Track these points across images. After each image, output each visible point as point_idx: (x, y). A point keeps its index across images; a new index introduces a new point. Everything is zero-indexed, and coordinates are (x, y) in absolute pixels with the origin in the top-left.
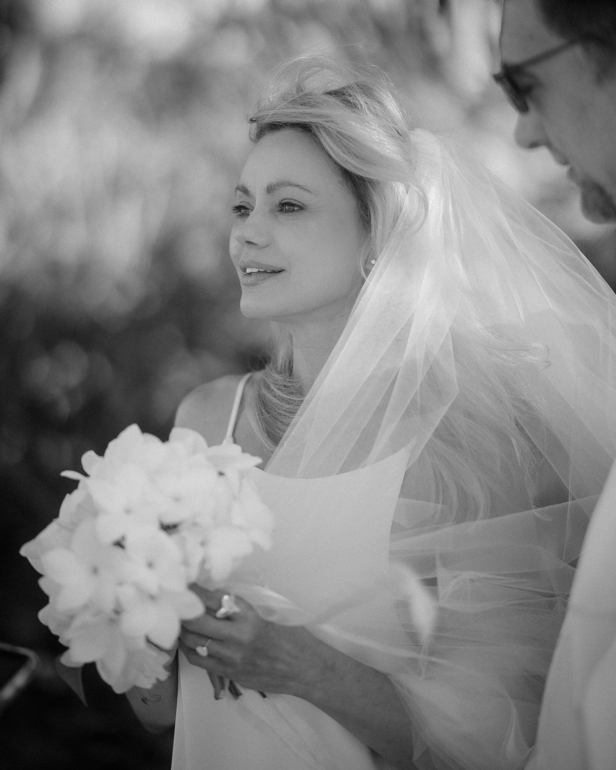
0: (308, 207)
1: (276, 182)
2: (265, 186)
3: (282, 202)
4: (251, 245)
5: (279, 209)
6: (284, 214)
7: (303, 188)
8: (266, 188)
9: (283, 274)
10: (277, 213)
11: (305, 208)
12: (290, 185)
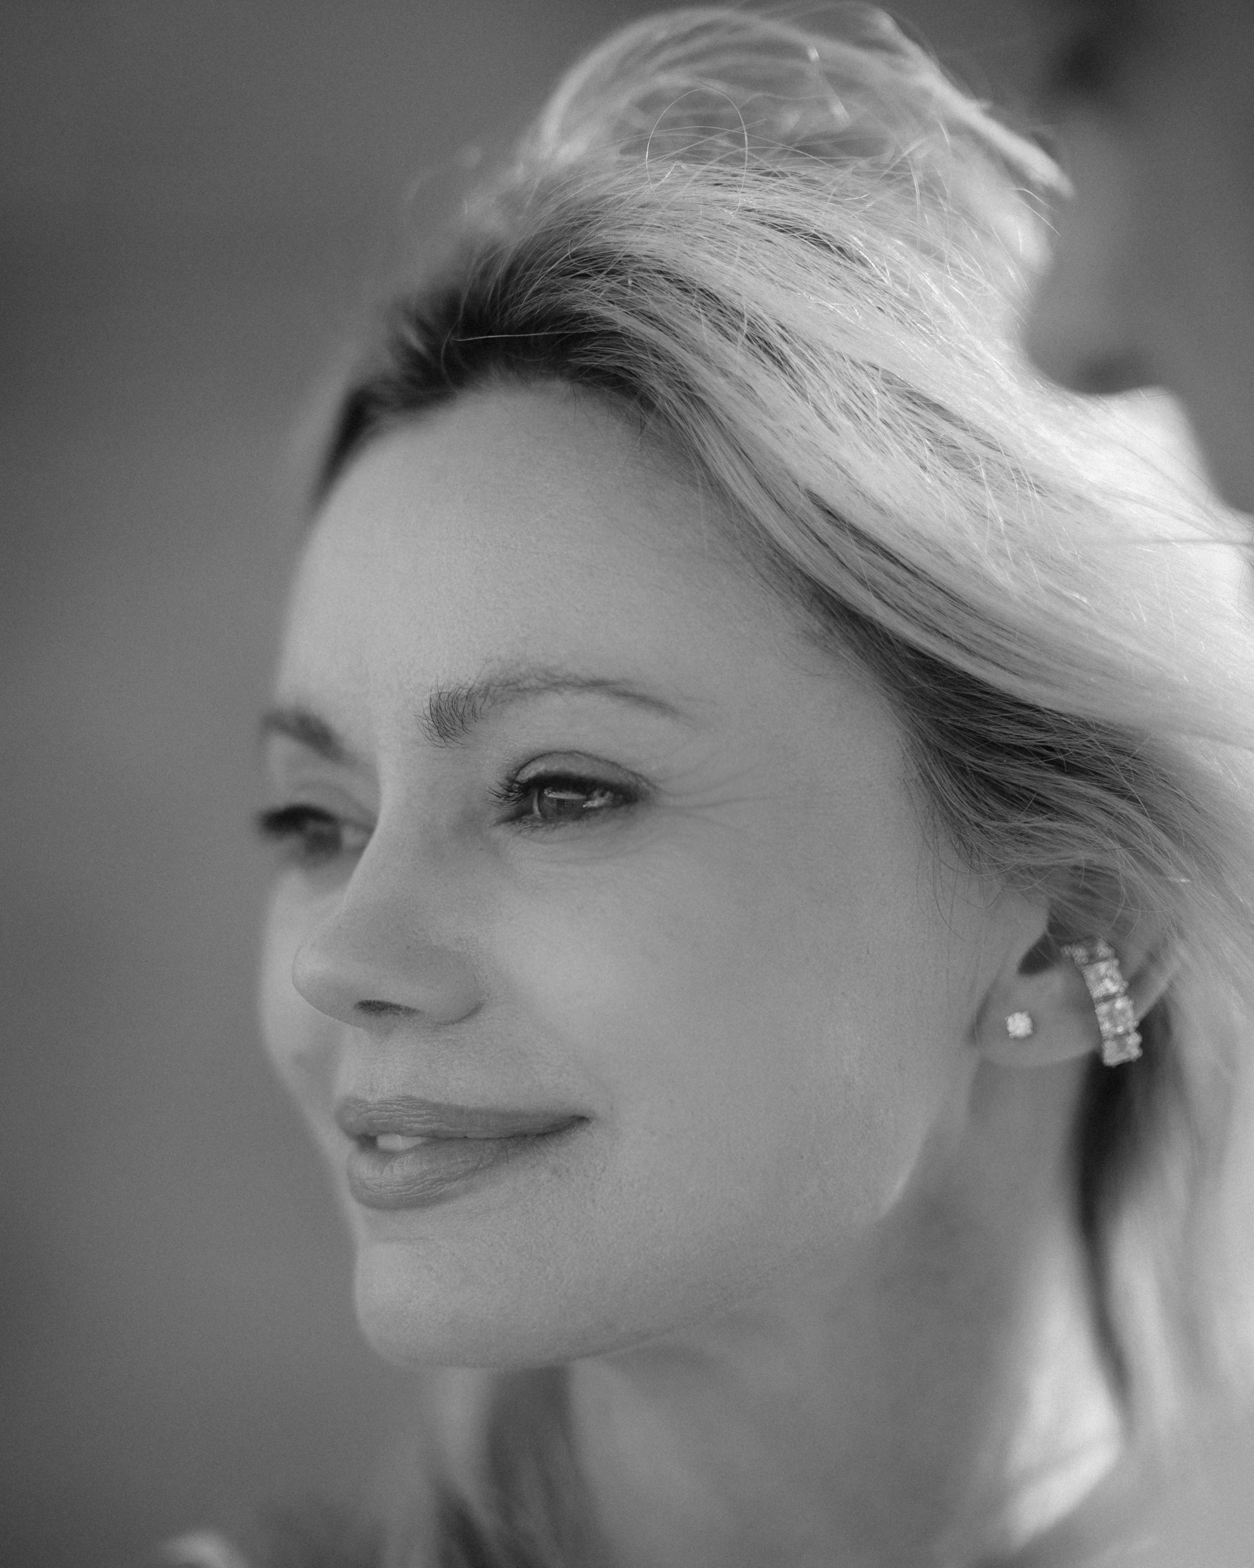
0: (661, 786)
1: (480, 679)
2: (423, 704)
3: (519, 778)
4: (388, 1018)
5: (509, 809)
6: (540, 833)
7: (625, 695)
8: (428, 713)
9: (580, 1139)
10: (501, 833)
11: (648, 793)
12: (556, 684)
